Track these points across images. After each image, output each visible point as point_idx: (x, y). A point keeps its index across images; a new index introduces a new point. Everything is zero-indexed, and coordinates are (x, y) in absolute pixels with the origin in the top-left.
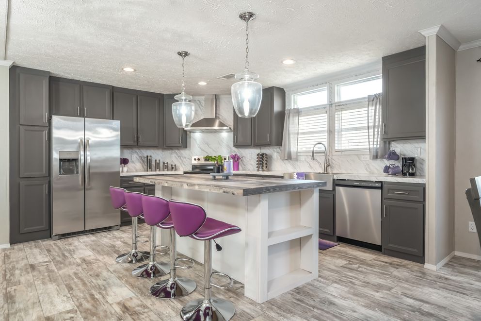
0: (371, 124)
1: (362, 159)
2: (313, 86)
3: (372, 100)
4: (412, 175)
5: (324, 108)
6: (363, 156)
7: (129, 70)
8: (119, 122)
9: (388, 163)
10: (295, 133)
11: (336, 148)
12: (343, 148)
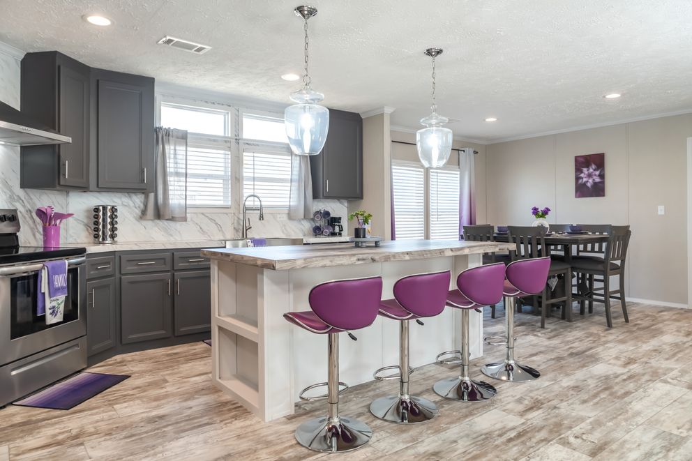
1: (278, 219)
2: (206, 102)
5: (226, 142)
6: (278, 216)
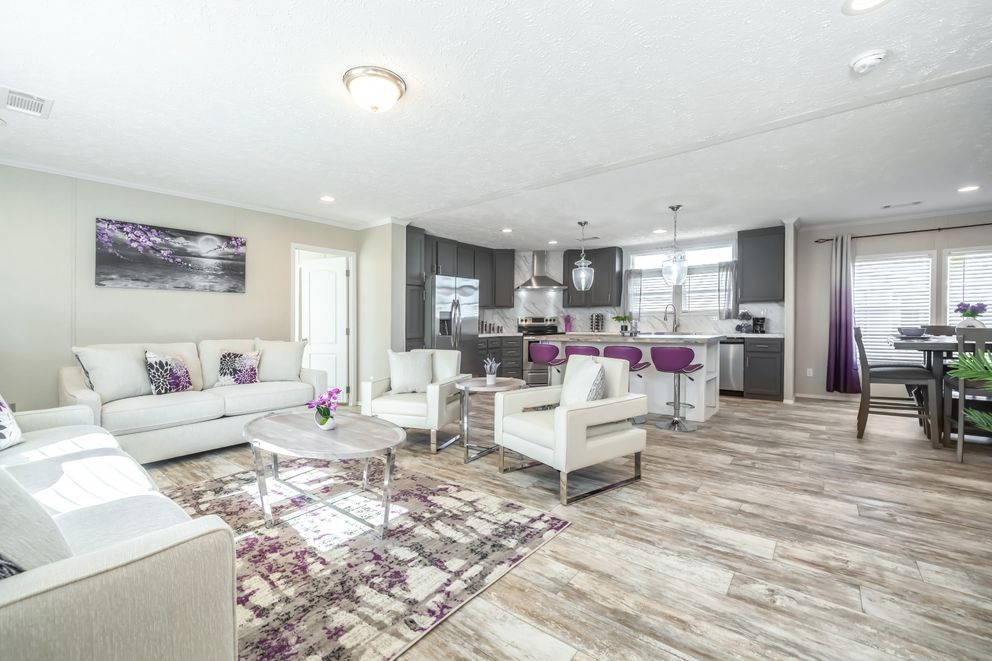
0: (723, 288)
3: (723, 267)
4: (763, 332)
7: (507, 231)
8: (478, 281)
9: (739, 323)
10: (636, 295)
11: (683, 309)
12: (691, 309)
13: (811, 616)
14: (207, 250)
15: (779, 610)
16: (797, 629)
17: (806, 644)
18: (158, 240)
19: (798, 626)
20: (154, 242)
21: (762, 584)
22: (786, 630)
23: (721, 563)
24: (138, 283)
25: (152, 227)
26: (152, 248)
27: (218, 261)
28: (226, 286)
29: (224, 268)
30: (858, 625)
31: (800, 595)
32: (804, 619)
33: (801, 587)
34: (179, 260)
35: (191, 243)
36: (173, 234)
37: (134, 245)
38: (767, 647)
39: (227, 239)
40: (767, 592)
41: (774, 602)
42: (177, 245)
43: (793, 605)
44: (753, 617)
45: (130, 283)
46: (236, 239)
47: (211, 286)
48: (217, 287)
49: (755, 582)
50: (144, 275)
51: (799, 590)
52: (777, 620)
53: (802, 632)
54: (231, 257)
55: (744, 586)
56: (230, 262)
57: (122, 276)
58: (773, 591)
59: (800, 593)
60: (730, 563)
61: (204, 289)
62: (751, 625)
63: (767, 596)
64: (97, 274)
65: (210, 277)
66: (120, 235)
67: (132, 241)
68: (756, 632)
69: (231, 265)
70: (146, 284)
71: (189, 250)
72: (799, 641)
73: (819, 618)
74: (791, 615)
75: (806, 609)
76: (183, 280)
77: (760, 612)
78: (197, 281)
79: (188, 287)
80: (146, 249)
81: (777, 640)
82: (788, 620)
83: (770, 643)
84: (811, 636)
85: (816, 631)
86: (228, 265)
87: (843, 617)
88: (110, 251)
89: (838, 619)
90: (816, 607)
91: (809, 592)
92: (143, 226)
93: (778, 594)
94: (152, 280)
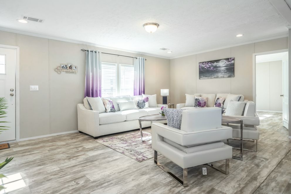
13: (64, 185)
14: (222, 65)
15: (71, 181)
16: (64, 180)
17: (60, 179)
18: (210, 65)
19: (64, 181)
20: (209, 66)
21: (82, 184)
22: (66, 178)
23: (98, 181)
24: (206, 77)
25: (209, 61)
26: (209, 67)
27: (225, 67)
28: (228, 75)
29: (227, 69)
30: (52, 191)
31: (71, 188)
32: (65, 183)
33: (73, 190)
34: (215, 69)
35: (218, 64)
36: (213, 62)
37: (205, 67)
38: (66, 174)
39: (227, 59)
40: (78, 183)
41: (74, 182)
42: (214, 65)
43: (70, 184)
44: (74, 176)
45: (205, 78)
46: (231, 58)
47: (223, 76)
48: (225, 76)
49: (84, 183)
50: (208, 75)
51: (73, 189)
52: (69, 179)
53: (63, 180)
54: (229, 65)
55: (85, 180)
56: (229, 67)
57: (204, 76)
58: (78, 184)
59: (71, 189)
60: (96, 183)
61: (221, 77)
62: (73, 174)
63: (77, 182)
64: (199, 76)
65: (223, 73)
66: (203, 66)
67: (205, 66)
68: (71, 174)
69: (229, 68)
70: (208, 77)
71: (217, 66)
72: (62, 178)
73: (61, 186)
74: (68, 182)
75: (66, 186)
76: (216, 75)
77: (75, 178)
78: (220, 75)
79: (217, 77)
80: (208, 68)
81: (66, 176)
82: (67, 181)
83: (67, 174)
84: (60, 181)
85: (60, 182)
86: (228, 68)
87: (56, 191)
88: (201, 70)
89: (58, 189)
90: (65, 188)
91: (70, 191)
92: (207, 62)
93: (76, 184)
94: (209, 76)
